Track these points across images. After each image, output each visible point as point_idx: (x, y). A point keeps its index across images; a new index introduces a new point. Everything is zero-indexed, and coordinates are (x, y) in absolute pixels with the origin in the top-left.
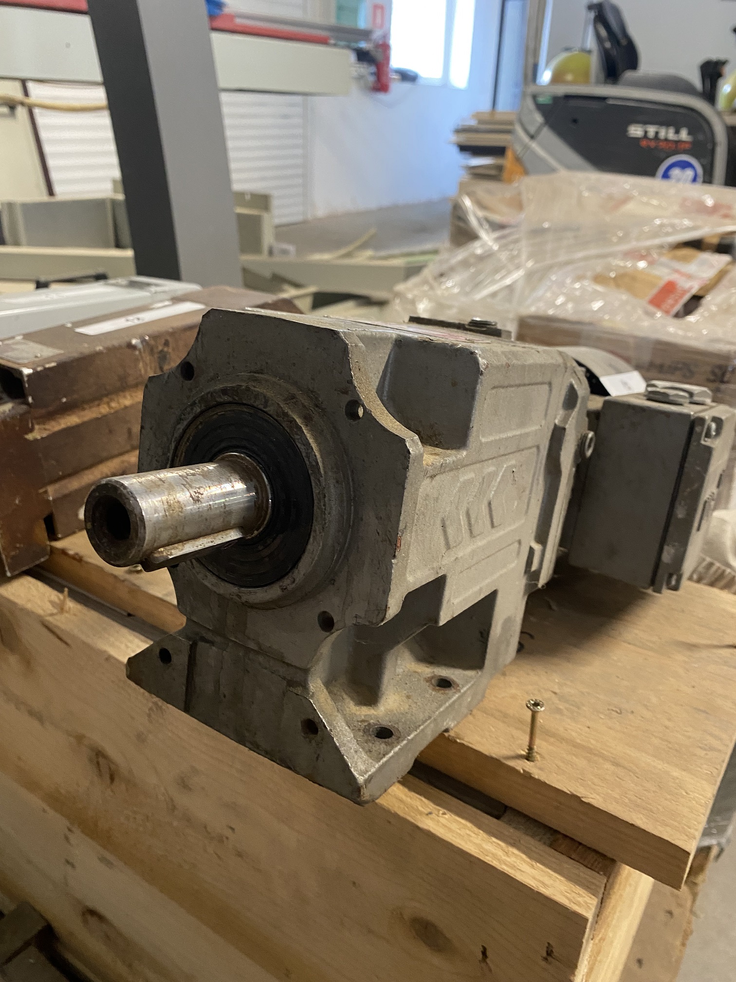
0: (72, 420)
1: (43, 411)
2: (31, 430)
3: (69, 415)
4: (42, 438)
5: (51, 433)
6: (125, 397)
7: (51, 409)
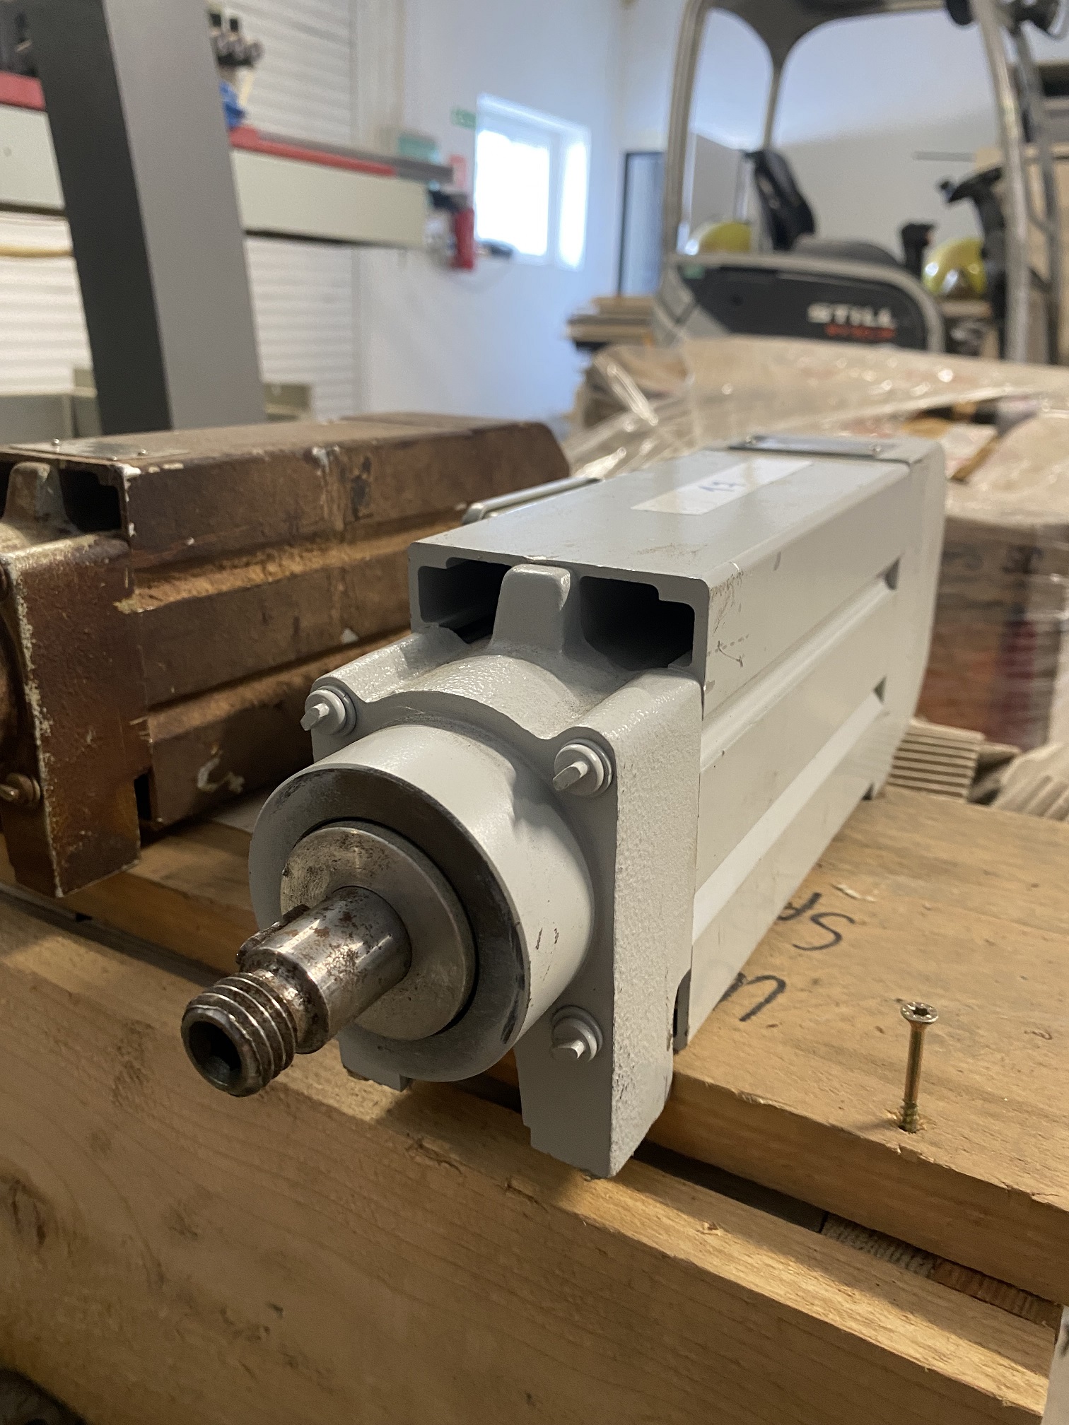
0: (200, 586)
1: (152, 558)
2: (128, 594)
3: (195, 576)
4: (146, 612)
5: (162, 604)
6: (292, 557)
7: (167, 556)
